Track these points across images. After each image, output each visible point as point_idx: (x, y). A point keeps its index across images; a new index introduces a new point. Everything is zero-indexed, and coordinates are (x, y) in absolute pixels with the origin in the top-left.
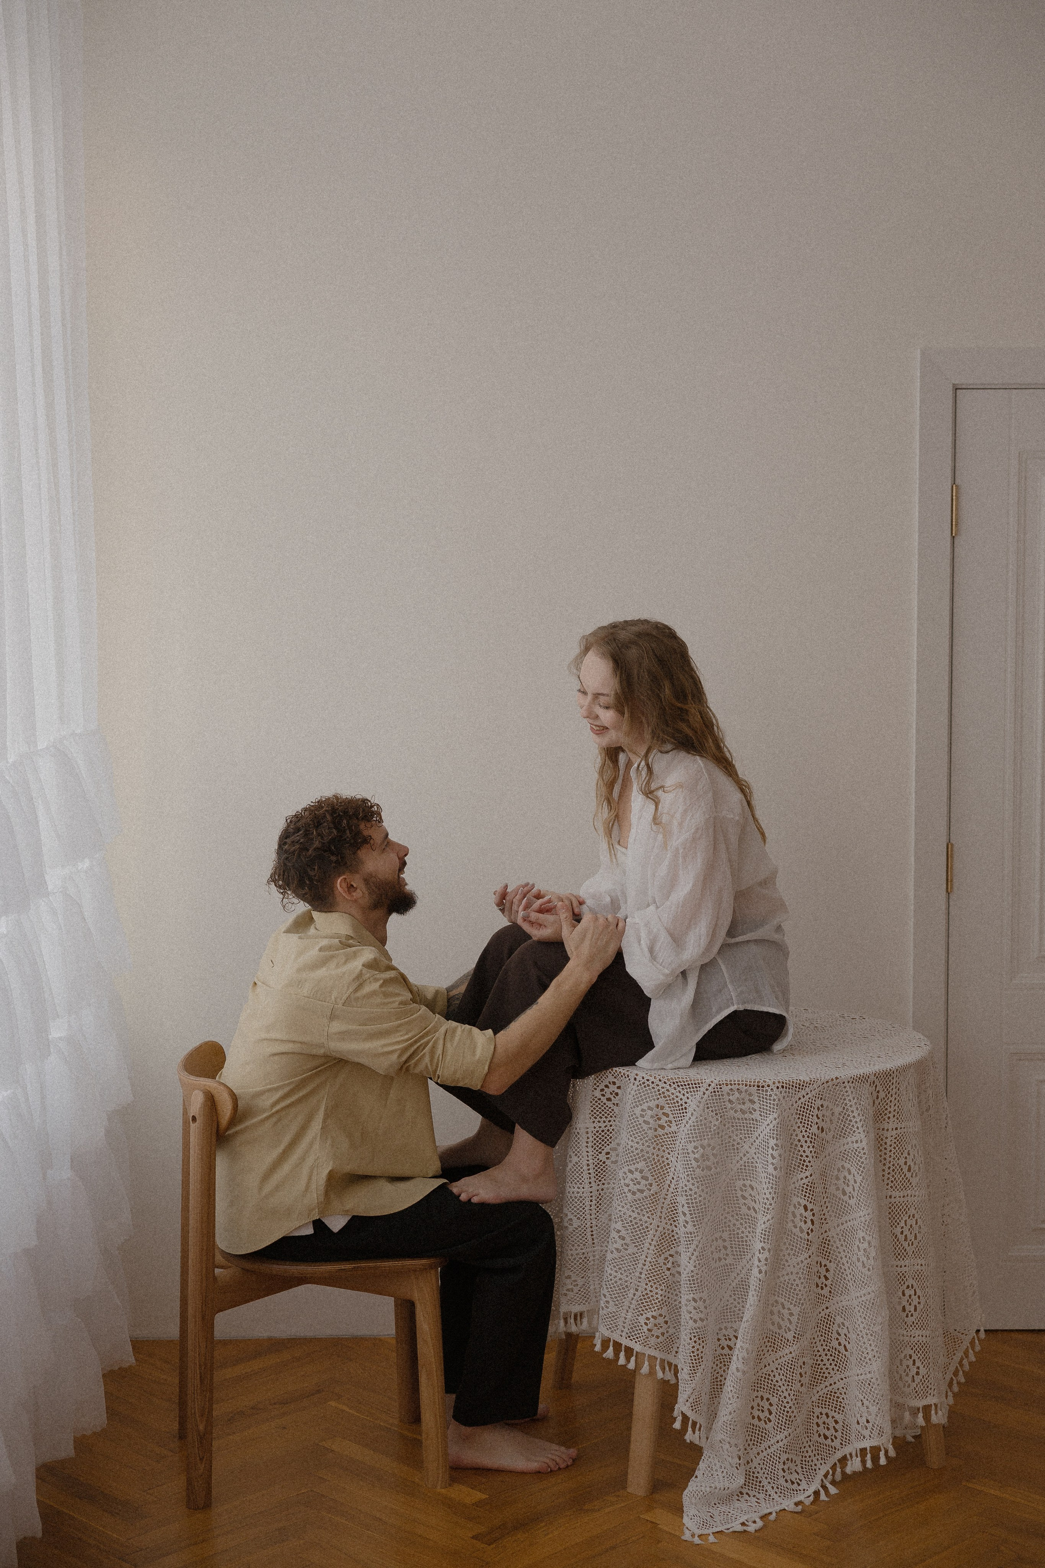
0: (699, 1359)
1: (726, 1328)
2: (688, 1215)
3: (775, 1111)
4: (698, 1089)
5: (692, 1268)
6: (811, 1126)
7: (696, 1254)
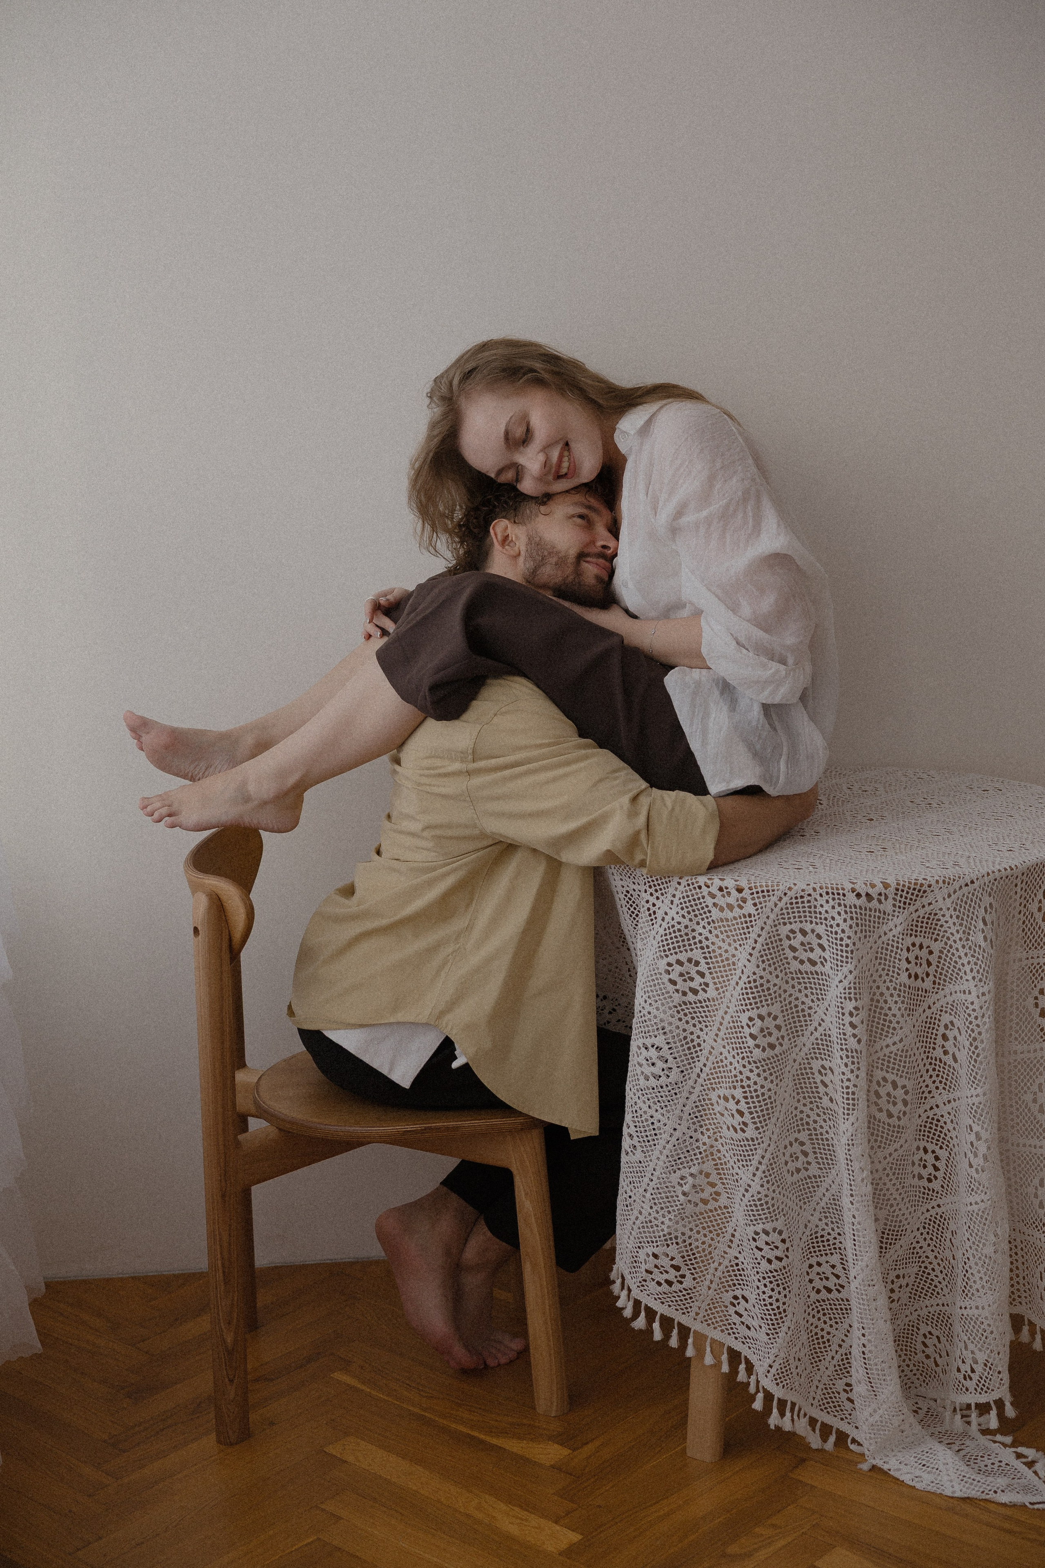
0: (780, 1313)
1: (819, 1264)
2: (747, 1114)
3: (850, 960)
4: (748, 935)
5: (760, 1189)
6: (898, 974)
7: (763, 1168)
